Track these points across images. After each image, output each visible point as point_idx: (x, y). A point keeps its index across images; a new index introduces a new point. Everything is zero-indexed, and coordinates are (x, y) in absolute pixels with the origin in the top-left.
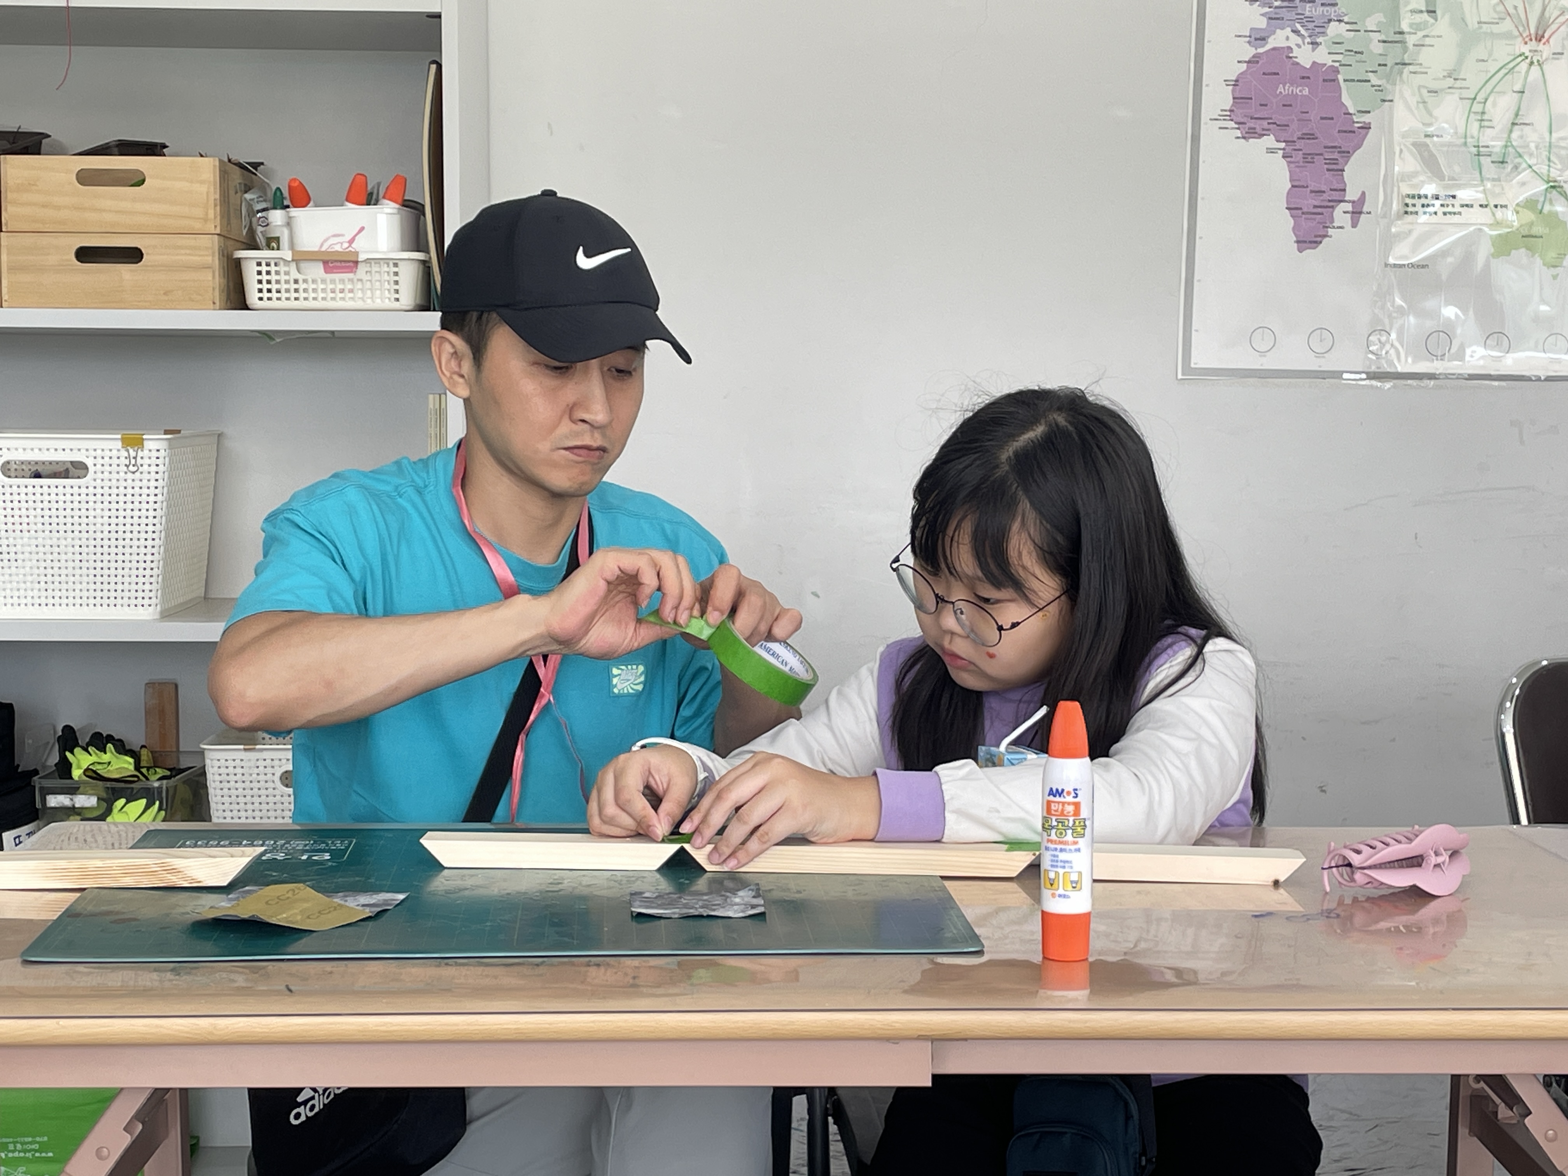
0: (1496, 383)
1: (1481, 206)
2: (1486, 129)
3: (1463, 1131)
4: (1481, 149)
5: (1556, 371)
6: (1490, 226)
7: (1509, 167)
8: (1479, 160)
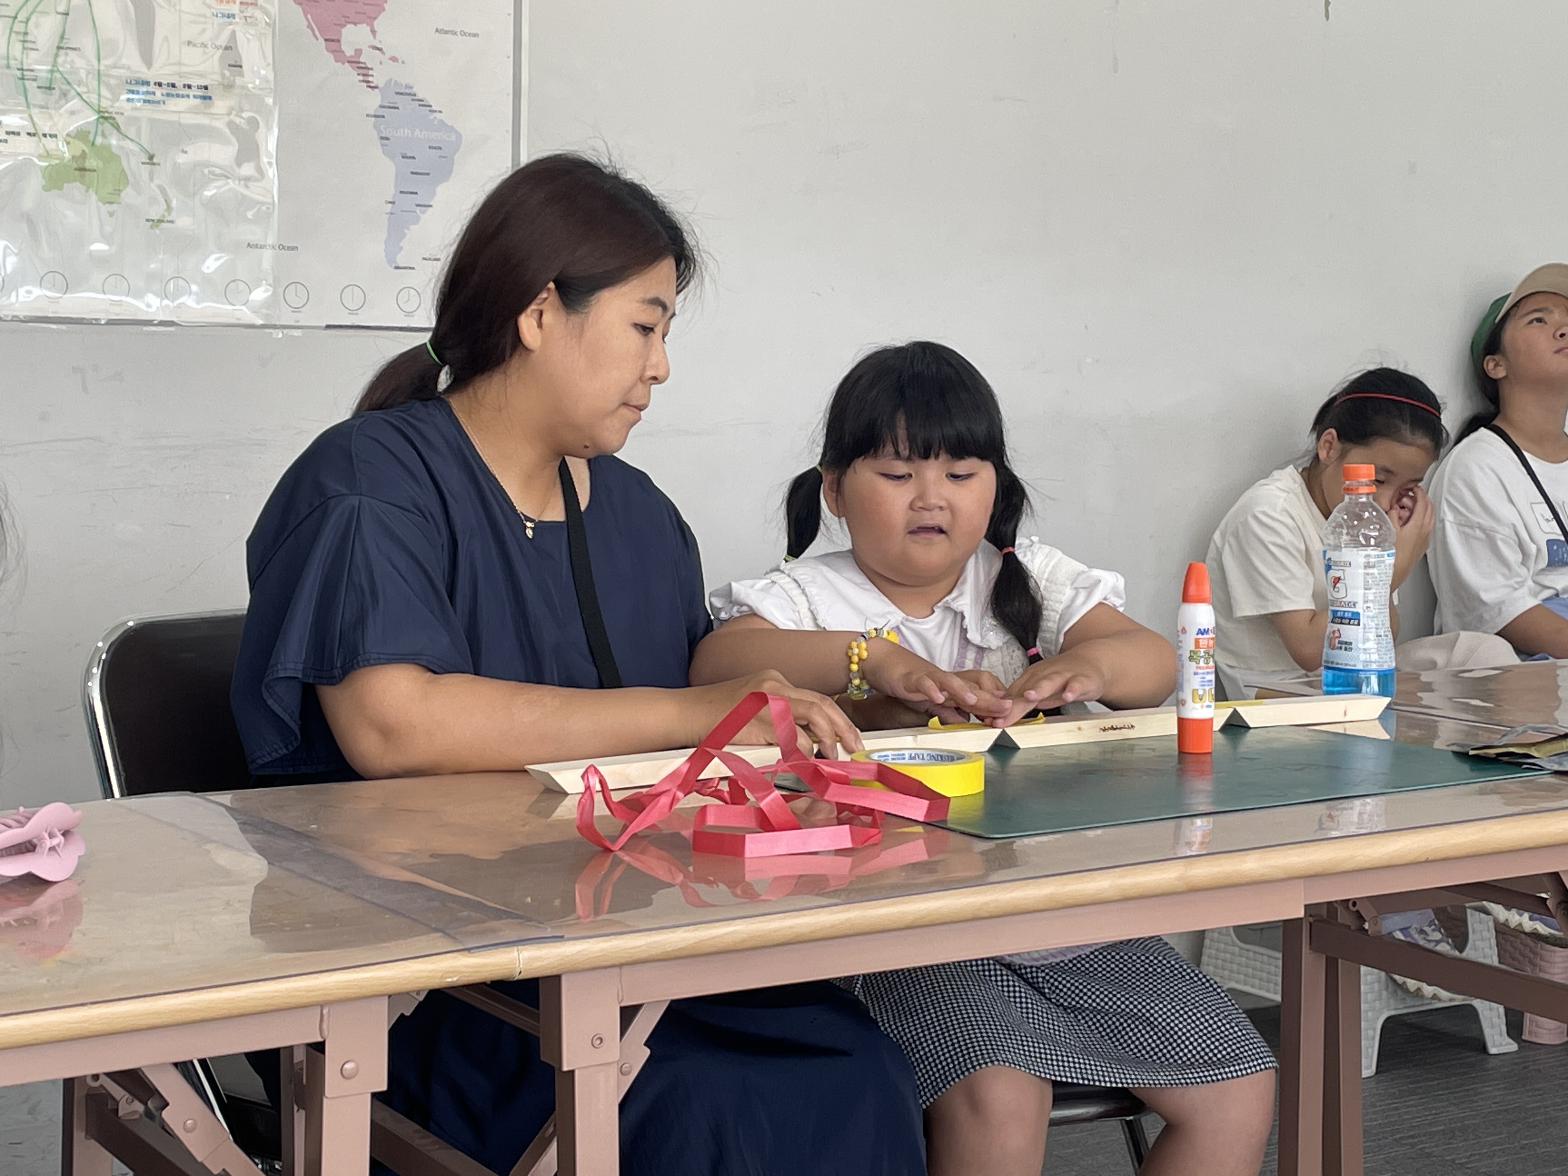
0: (54, 326)
1: (29, 134)
2: (29, 51)
3: (79, 1135)
4: (25, 73)
5: (117, 315)
6: (40, 157)
7: (57, 93)
8: (24, 85)
